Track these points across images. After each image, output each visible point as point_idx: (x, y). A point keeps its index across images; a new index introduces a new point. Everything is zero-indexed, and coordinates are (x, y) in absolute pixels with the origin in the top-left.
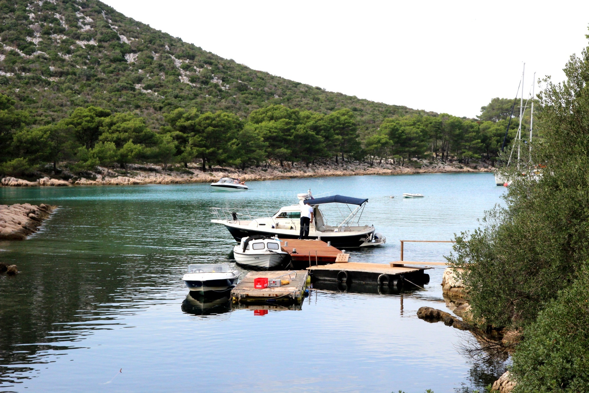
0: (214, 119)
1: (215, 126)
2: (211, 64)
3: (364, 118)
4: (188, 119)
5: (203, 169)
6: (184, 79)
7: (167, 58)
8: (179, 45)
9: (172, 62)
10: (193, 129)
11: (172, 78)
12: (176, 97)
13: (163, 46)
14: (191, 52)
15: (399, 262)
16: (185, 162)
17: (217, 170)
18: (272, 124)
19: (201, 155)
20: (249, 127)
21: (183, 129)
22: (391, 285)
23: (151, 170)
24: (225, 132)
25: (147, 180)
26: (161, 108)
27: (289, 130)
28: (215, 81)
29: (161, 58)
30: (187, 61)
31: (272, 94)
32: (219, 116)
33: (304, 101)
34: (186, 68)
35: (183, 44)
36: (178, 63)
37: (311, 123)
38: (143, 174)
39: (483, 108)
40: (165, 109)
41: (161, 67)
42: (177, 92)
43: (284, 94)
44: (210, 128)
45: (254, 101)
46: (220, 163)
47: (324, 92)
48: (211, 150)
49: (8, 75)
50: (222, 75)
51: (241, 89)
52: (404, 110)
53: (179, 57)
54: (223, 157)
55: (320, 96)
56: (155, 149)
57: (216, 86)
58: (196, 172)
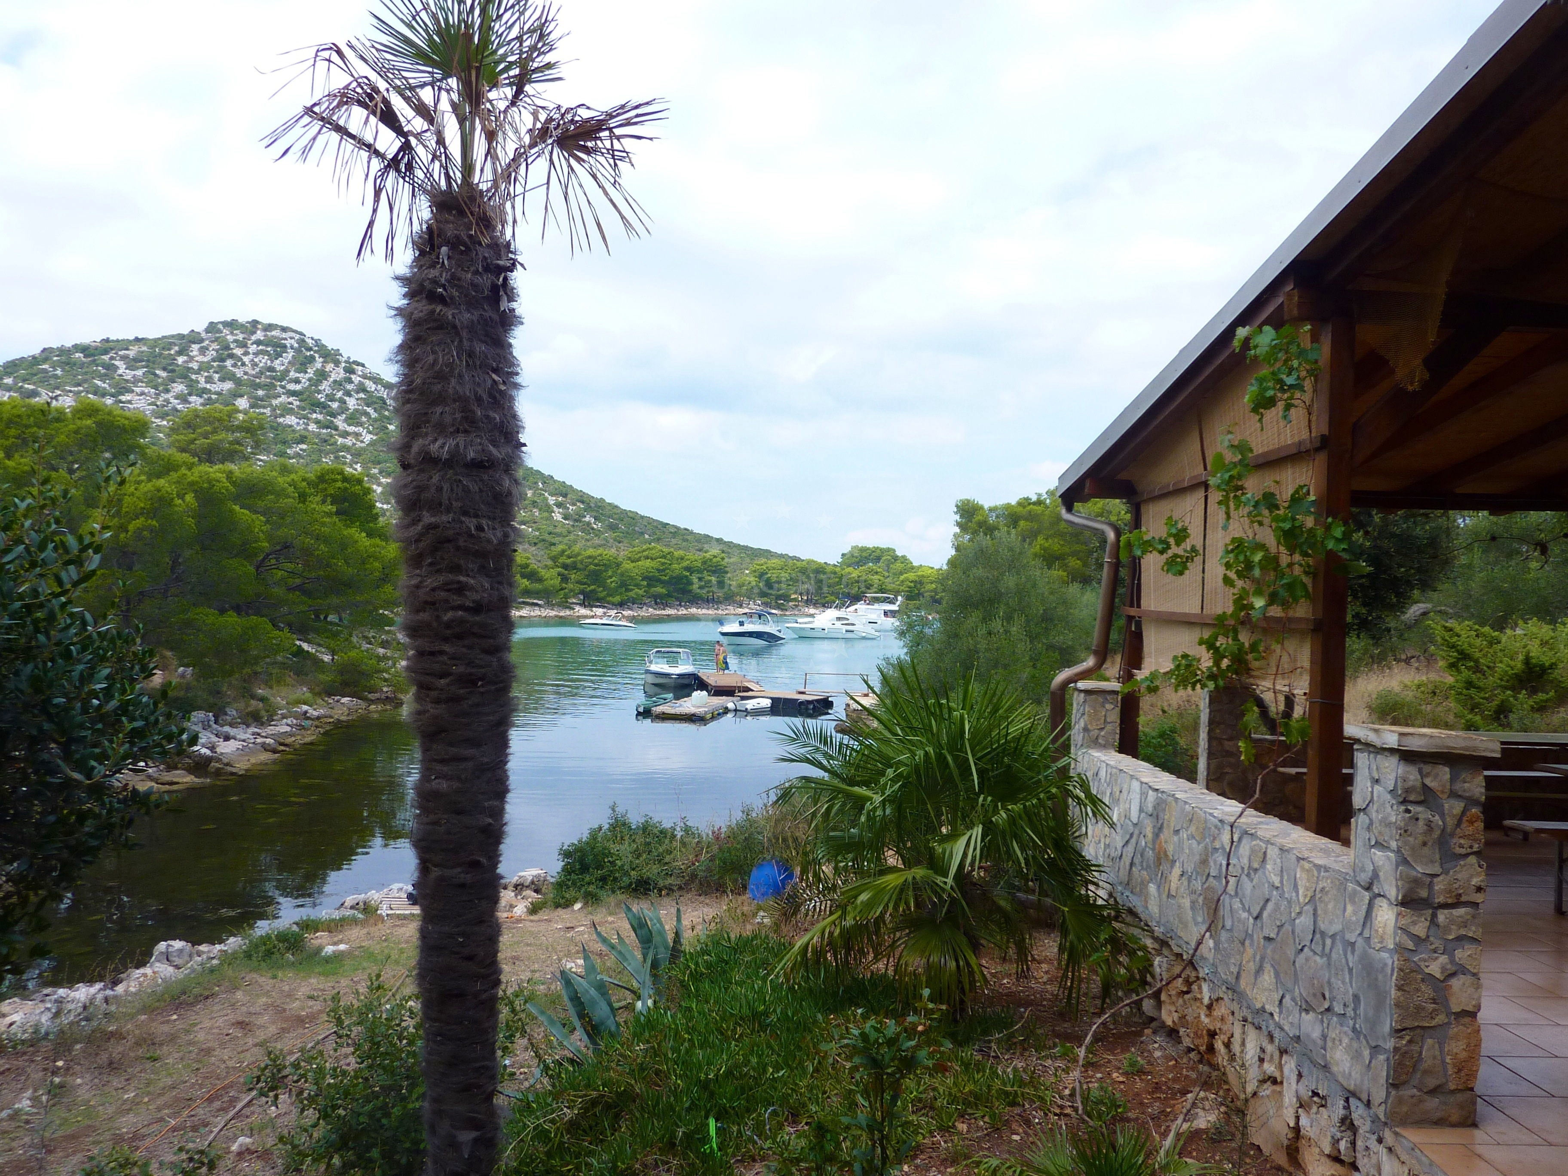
0: (595, 558)
1: (596, 565)
2: (583, 502)
3: (732, 560)
4: (569, 557)
5: (583, 605)
6: (557, 516)
7: (541, 495)
8: (551, 482)
9: (547, 499)
10: (574, 567)
11: (546, 514)
12: (550, 533)
13: (536, 483)
14: (564, 491)
15: (802, 690)
16: (566, 597)
17: (597, 607)
18: (648, 563)
19: (582, 592)
20: (627, 565)
21: (565, 567)
22: (807, 709)
23: (536, 605)
24: (606, 571)
25: (532, 614)
26: (535, 544)
27: (664, 570)
28: (587, 519)
29: (534, 494)
30: (560, 499)
31: (642, 534)
32: (601, 555)
33: (674, 541)
34: (559, 505)
35: (555, 481)
36: (552, 500)
37: (685, 564)
38: (528, 608)
39: (843, 555)
40: (539, 545)
41: (534, 504)
42: (551, 529)
43: (654, 533)
44: (592, 567)
45: (625, 541)
46: (598, 600)
47: (692, 533)
48: (593, 587)
49: (385, 506)
50: (594, 514)
51: (613, 528)
52: (767, 553)
53: (552, 495)
54: (602, 595)
55: (689, 537)
56: (538, 586)
57: (589, 524)
58: (577, 608)
